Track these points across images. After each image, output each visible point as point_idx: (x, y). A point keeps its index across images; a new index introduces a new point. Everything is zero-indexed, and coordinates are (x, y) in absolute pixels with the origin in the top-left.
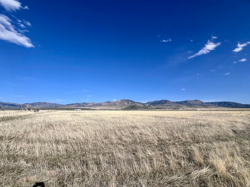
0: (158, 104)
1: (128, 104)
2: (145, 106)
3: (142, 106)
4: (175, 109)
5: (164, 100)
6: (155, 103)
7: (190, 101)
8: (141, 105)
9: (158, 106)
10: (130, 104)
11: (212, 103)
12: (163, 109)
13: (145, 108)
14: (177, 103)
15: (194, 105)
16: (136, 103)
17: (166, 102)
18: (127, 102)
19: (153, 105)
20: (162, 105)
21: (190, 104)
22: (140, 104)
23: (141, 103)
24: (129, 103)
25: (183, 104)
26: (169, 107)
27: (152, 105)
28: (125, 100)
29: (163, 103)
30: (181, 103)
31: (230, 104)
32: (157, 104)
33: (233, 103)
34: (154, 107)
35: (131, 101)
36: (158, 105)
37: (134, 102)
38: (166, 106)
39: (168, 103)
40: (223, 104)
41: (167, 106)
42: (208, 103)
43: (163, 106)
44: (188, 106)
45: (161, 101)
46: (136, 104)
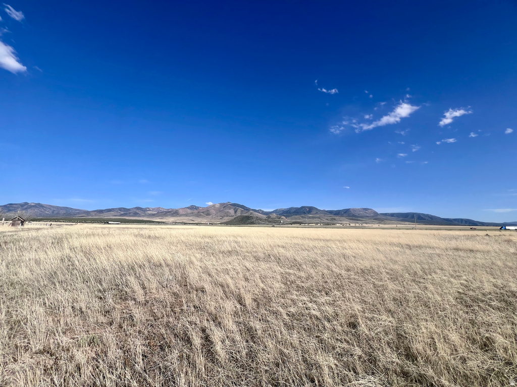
0: (296, 215)
1: (236, 212)
2: (269, 217)
3: (264, 217)
4: (328, 224)
5: (308, 207)
6: (290, 213)
7: (354, 210)
8: (262, 215)
9: (296, 219)
10: (239, 214)
11: (392, 215)
12: (304, 223)
13: (270, 222)
14: (331, 212)
15: (362, 217)
16: (251, 211)
17: (310, 210)
18: (234, 209)
19: (286, 217)
20: (303, 217)
21: (354, 216)
22: (259, 213)
23: (263, 211)
24: (238, 210)
25: (342, 216)
26: (317, 220)
27: (284, 216)
28: (230, 205)
29: (304, 213)
30: (337, 213)
31: (422, 217)
32: (294, 215)
33: (427, 215)
34: (288, 220)
35: (242, 207)
36: (296, 217)
37: (247, 210)
38: (310, 218)
39: (314, 212)
40: (410, 216)
41: (313, 218)
42: (386, 214)
43: (305, 218)
44: (351, 219)
45: (302, 207)
46: (251, 213)
